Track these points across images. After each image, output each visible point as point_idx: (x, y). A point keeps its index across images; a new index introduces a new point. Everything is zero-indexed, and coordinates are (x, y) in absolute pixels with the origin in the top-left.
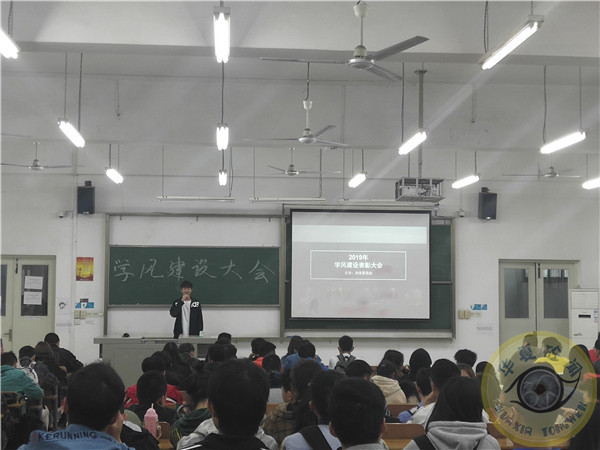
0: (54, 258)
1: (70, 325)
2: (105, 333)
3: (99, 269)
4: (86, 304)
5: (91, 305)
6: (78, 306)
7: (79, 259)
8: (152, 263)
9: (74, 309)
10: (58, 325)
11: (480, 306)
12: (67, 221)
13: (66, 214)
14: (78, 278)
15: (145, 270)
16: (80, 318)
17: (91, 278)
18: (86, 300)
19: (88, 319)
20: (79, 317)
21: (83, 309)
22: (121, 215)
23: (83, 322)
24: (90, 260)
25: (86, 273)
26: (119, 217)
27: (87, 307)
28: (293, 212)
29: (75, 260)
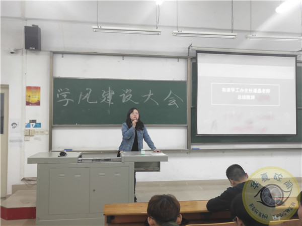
0: (7, 87)
1: (21, 141)
3: (45, 96)
4: (34, 124)
5: (39, 125)
6: (28, 126)
7: (29, 88)
8: (88, 91)
9: (24, 128)
10: (11, 142)
12: (18, 56)
13: (17, 50)
14: (28, 103)
15: (82, 97)
16: (29, 136)
17: (38, 103)
18: (34, 121)
19: (36, 136)
20: (29, 134)
21: (32, 128)
22: (63, 53)
23: (31, 138)
24: (38, 89)
25: (35, 100)
26: (61, 55)
27: (36, 126)
28: (198, 54)
29: (25, 89)
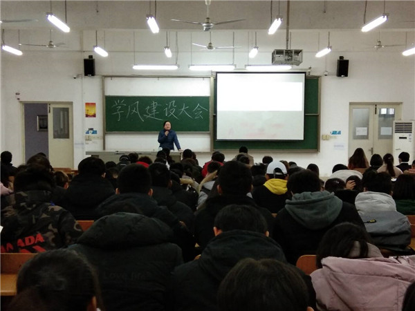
0: (71, 103)
1: (83, 144)
2: (104, 148)
3: (99, 110)
4: (92, 131)
5: (95, 132)
6: (88, 133)
7: (87, 104)
9: (85, 134)
10: (76, 144)
11: (336, 132)
12: (78, 80)
13: (78, 76)
14: (87, 116)
17: (94, 116)
18: (92, 129)
19: (93, 140)
20: (88, 139)
21: (90, 134)
22: (112, 77)
23: (90, 142)
24: (94, 104)
25: (91, 113)
26: (110, 78)
27: (93, 133)
29: (84, 104)
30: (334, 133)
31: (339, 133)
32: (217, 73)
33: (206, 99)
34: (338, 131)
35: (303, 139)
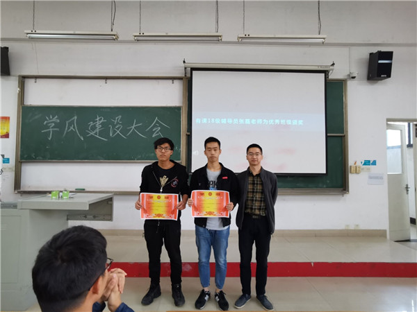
5: (7, 161)
11: (369, 161)
17: (7, 136)
18: (3, 156)
22: (36, 77)
24: (7, 119)
25: (4, 131)
26: (33, 80)
27: (4, 162)
28: (194, 72)
30: (367, 163)
31: (374, 163)
32: (193, 69)
33: (176, 110)
34: (372, 160)
35: (325, 172)
